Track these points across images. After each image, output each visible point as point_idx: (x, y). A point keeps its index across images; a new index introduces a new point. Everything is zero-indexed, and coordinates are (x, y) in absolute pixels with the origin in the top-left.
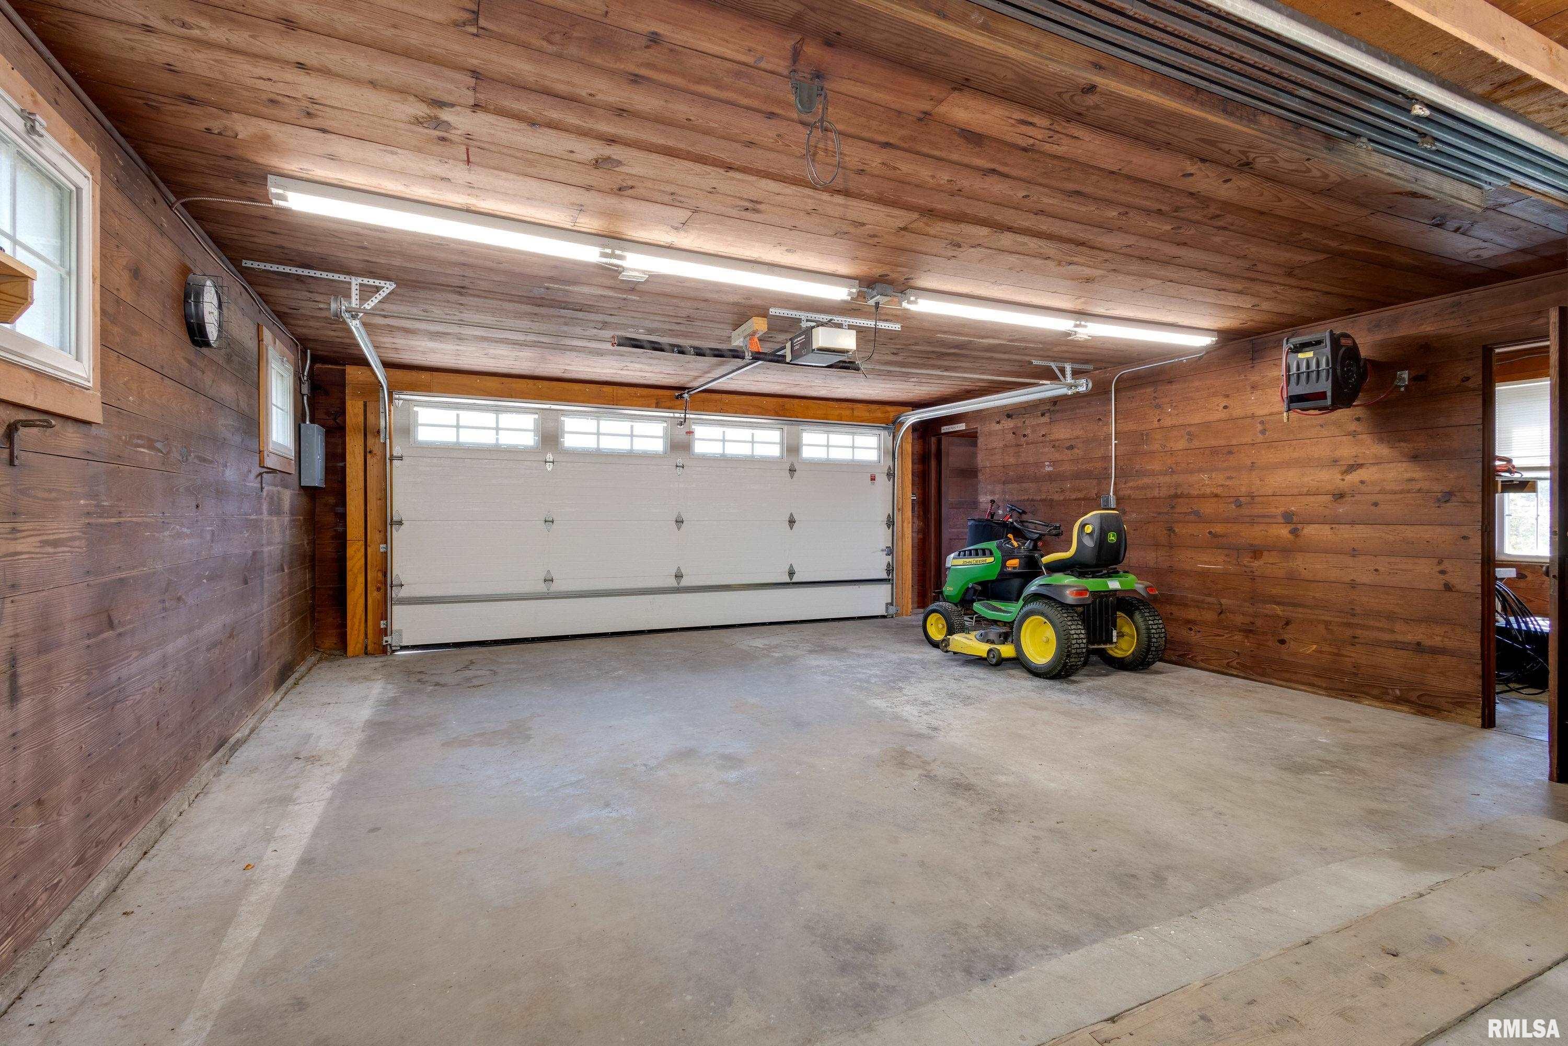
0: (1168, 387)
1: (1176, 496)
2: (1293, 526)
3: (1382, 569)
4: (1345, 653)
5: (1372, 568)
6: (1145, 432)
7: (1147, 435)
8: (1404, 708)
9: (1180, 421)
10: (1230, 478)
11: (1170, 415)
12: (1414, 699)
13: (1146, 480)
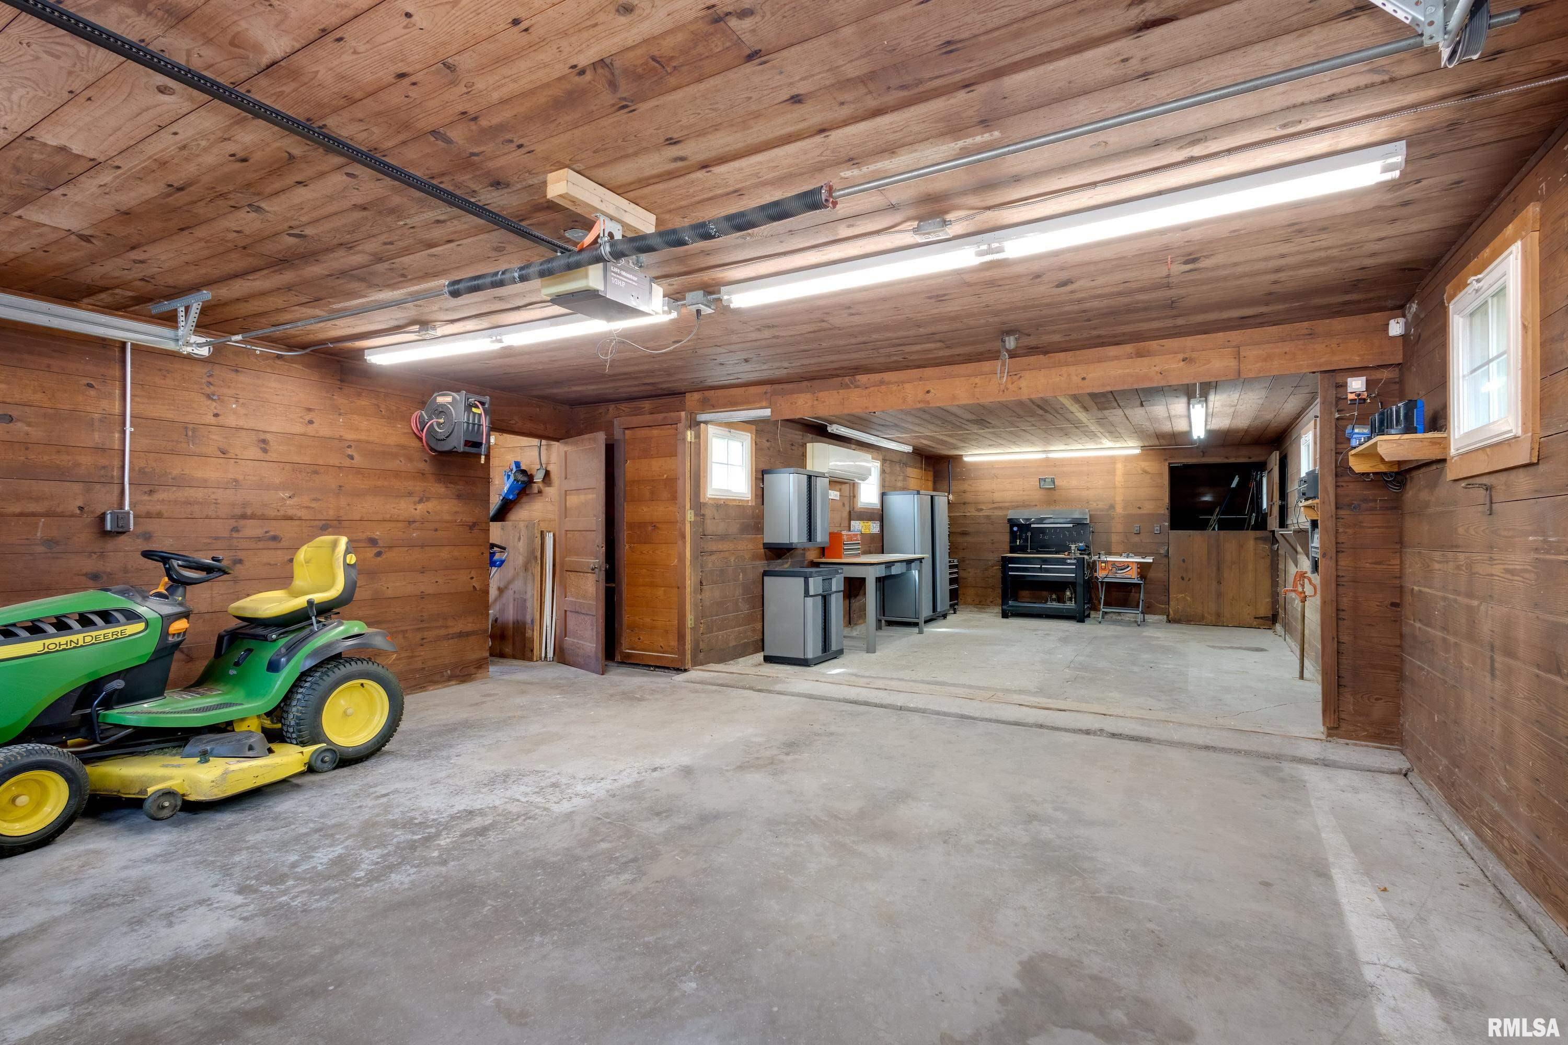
0: (232, 375)
1: (244, 517)
2: (378, 550)
3: (440, 581)
4: (417, 654)
5: (434, 581)
6: (191, 426)
7: (194, 430)
8: (453, 683)
9: (251, 424)
10: (316, 500)
11: (235, 412)
12: (458, 673)
13: (198, 494)
